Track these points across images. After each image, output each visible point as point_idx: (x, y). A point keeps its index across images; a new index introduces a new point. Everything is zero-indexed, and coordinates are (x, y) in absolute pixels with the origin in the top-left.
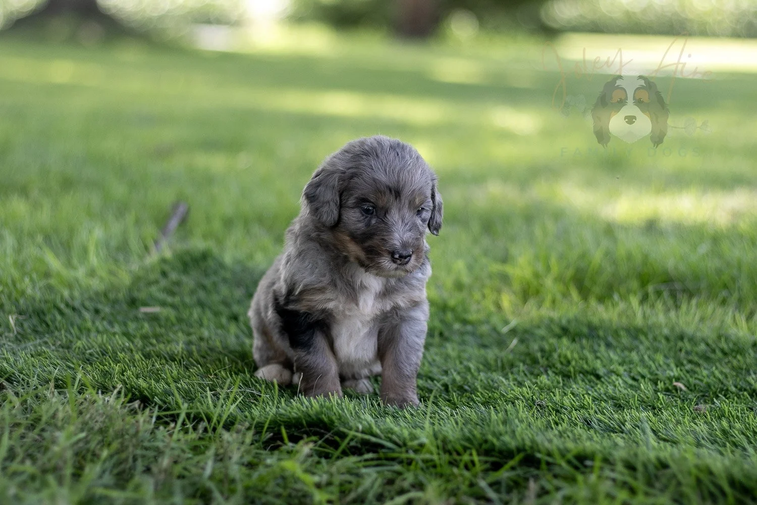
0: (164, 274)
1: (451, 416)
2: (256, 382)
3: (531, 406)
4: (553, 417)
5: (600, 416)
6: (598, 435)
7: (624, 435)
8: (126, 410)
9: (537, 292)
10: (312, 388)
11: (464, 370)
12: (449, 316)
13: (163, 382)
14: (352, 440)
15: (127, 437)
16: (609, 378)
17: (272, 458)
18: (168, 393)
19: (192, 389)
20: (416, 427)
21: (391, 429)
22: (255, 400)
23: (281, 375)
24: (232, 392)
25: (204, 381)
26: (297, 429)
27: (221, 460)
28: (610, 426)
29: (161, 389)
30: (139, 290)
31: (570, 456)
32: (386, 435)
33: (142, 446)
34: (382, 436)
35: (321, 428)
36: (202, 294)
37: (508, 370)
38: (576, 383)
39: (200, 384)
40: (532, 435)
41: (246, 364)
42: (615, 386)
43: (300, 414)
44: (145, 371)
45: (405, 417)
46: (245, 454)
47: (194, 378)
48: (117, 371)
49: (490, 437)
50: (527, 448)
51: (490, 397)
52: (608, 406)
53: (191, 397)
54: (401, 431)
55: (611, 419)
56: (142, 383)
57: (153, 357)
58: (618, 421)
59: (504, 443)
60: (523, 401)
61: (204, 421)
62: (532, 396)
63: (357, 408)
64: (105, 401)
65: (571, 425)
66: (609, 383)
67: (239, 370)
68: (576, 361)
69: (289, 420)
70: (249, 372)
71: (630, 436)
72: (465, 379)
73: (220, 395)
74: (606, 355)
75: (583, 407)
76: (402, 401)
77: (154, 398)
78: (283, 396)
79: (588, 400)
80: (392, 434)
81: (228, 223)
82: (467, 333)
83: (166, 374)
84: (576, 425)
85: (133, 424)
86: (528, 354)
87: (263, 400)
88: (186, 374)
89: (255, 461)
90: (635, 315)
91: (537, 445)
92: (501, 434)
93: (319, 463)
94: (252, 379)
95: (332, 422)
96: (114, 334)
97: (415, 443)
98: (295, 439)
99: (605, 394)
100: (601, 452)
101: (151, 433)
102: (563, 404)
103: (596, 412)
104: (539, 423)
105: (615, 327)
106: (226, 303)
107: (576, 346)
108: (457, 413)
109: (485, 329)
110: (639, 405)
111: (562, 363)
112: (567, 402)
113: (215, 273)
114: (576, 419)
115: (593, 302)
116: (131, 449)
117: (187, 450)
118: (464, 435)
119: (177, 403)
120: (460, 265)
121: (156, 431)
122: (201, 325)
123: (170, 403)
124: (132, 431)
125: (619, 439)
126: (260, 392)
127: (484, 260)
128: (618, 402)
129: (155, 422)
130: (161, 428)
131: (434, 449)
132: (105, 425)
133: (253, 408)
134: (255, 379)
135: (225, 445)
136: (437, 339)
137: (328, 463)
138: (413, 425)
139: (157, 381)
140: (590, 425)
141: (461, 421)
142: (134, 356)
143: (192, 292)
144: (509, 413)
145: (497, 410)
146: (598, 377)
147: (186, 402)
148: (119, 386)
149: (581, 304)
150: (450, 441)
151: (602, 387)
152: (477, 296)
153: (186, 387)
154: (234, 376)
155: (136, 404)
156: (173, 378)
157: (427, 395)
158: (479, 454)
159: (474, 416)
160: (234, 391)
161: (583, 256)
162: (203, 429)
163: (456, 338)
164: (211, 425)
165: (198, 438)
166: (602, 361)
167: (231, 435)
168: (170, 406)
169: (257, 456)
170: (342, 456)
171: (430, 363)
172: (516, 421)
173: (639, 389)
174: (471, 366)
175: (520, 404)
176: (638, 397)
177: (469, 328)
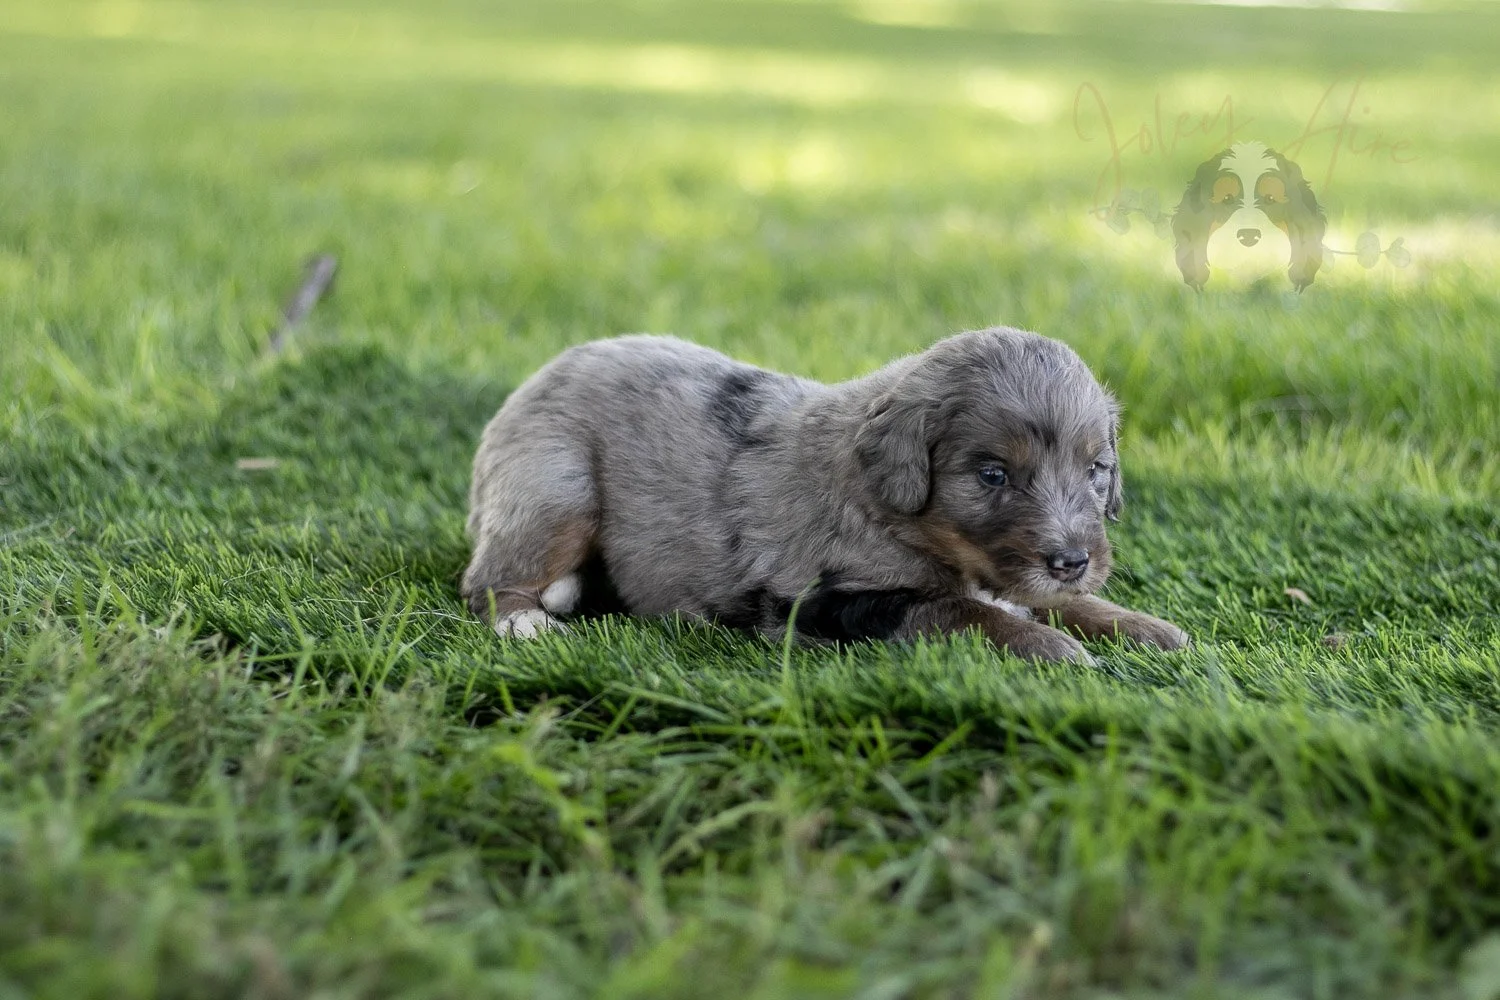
0: (287, 394)
2: (454, 597)
5: (1132, 655)
6: (1125, 689)
7: (1178, 689)
8: (193, 653)
13: (268, 605)
14: (638, 705)
15: (194, 703)
16: (1158, 584)
17: (479, 739)
18: (280, 625)
19: (326, 615)
20: (764, 677)
21: (716, 684)
22: (450, 631)
24: (404, 617)
25: (351, 598)
27: (378, 746)
28: (1152, 675)
29: (263, 617)
30: (235, 426)
31: (1063, 725)
33: (226, 721)
34: (695, 695)
36: (361, 433)
39: (344, 603)
40: (997, 684)
44: (237, 579)
46: (426, 734)
47: (333, 592)
48: (180, 580)
49: (912, 683)
50: (984, 706)
53: (323, 630)
54: (736, 686)
55: (1155, 661)
56: (227, 607)
57: (252, 550)
58: (1167, 663)
59: (940, 695)
61: (348, 672)
64: (153, 634)
65: (1075, 672)
66: (1157, 593)
71: (1188, 689)
73: (381, 623)
74: (1153, 537)
77: (248, 634)
80: (717, 694)
81: (421, 296)
83: (277, 585)
84: (1085, 671)
85: (207, 680)
87: (469, 631)
88: (318, 583)
89: (448, 746)
90: (1215, 458)
92: (934, 678)
93: (573, 749)
96: (182, 511)
97: (763, 707)
98: (525, 703)
100: (1127, 716)
101: (242, 696)
103: (1125, 649)
105: (1175, 482)
106: (405, 447)
113: (389, 390)
116: (201, 728)
117: (316, 729)
119: (294, 640)
121: (254, 693)
122: (356, 489)
123: (281, 641)
124: (203, 692)
125: (1167, 696)
126: (461, 616)
129: (252, 675)
130: (264, 686)
131: (797, 718)
132: (151, 682)
133: (448, 647)
135: (388, 716)
137: (590, 749)
139: (258, 602)
140: (1113, 671)
142: (217, 549)
143: (342, 428)
146: (1137, 584)
148: (183, 609)
153: (315, 611)
155: (213, 641)
156: (289, 592)
158: (886, 726)
159: (883, 654)
162: (346, 687)
164: (362, 680)
165: (336, 704)
166: (1144, 550)
167: (400, 698)
169: (451, 737)
170: (619, 733)
173: (1214, 605)
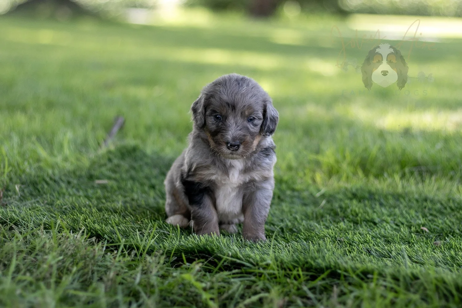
0: (110, 160)
1: (286, 247)
2: (167, 226)
3: (334, 241)
4: (348, 248)
5: (376, 247)
6: (375, 259)
7: (391, 259)
8: (87, 243)
9: (338, 172)
10: (201, 229)
11: (293, 219)
12: (284, 186)
13: (110, 226)
14: (225, 261)
15: (88, 259)
16: (382, 224)
17: (176, 272)
18: (113, 233)
19: (127, 230)
20: (264, 253)
21: (249, 255)
22: (165, 237)
23: (182, 222)
24: (152, 232)
25: (134, 225)
26: (191, 255)
27: (145, 273)
28: (382, 254)
29: (108, 230)
30: (94, 170)
31: (358, 272)
32: (246, 259)
33: (97, 265)
34: (243, 259)
35: (206, 254)
36: (133, 173)
37: (319, 219)
38: (362, 227)
39: (132, 227)
40: (335, 259)
41: (161, 215)
42: (385, 229)
43: (193, 245)
44: (98, 219)
45: (258, 248)
46: (160, 270)
47: (129, 223)
48: (81, 219)
49: (309, 260)
50: (332, 267)
51: (309, 236)
52: (381, 241)
53: (127, 235)
54: (255, 256)
55: (383, 250)
56: (97, 226)
57: (103, 210)
58: (387, 251)
59: (318, 264)
60: (329, 238)
61: (135, 250)
62: (335, 235)
63: (228, 242)
64: (74, 237)
65: (359, 253)
66: (382, 227)
67: (156, 219)
68: (362, 214)
69: (187, 249)
70: (162, 220)
71: (395, 260)
72: (294, 225)
73: (144, 233)
74: (379, 210)
75: (366, 242)
76: (255, 238)
77: (104, 235)
78: (183, 235)
79: (369, 238)
80: (250, 258)
81: (149, 129)
82: (294, 197)
83: (111, 221)
84: (362, 253)
85: (92, 251)
86: (332, 210)
87: (171, 237)
88: (123, 221)
89: (166, 274)
90: (397, 185)
91: (339, 265)
92: (316, 258)
93: (205, 275)
94: (164, 224)
95: (213, 250)
96: (80, 197)
97: (264, 263)
98: (190, 261)
99: (379, 234)
100: (377, 269)
101: (103, 257)
102: (354, 240)
103: (374, 245)
104: (339, 251)
105: (385, 193)
106: (147, 178)
107: (362, 205)
108: (289, 246)
109: (305, 194)
110: (400, 241)
111: (353, 215)
112: (356, 239)
113: (141, 159)
114: (362, 249)
115: (372, 178)
116: (90, 266)
117: (125, 268)
118: (293, 259)
119: (118, 239)
120: (290, 155)
121: (106, 256)
122: (132, 191)
123: (114, 239)
124: (91, 256)
125: (388, 261)
126: (169, 232)
127: (305, 153)
128: (387, 239)
129: (105, 250)
130: (109, 254)
131: (275, 267)
132: (74, 252)
133: (165, 242)
134: (166, 224)
135: (148, 264)
136: (276, 200)
137: (210, 275)
138: (262, 253)
139: (106, 225)
140: (370, 253)
141: (291, 250)
142: (92, 210)
143: (127, 171)
144: (321, 245)
145: (313, 244)
146: (375, 224)
147: (124, 238)
148: (83, 228)
149: (364, 179)
150: (285, 263)
151: (377, 229)
152: (301, 174)
153: (124, 229)
154: (153, 222)
155: (94, 239)
156: (115, 223)
157: (271, 234)
158: (302, 271)
159: (299, 247)
160: (153, 231)
161: (366, 150)
162: (134, 255)
163: (288, 200)
164: (139, 252)
165: (131, 260)
166: (377, 214)
167: (152, 258)
168: (114, 240)
169: (167, 271)
170: (219, 271)
171: (272, 215)
172: (326, 250)
173: (400, 231)
174: (298, 217)
175: (328, 240)
176: (399, 236)
177: (296, 194)
